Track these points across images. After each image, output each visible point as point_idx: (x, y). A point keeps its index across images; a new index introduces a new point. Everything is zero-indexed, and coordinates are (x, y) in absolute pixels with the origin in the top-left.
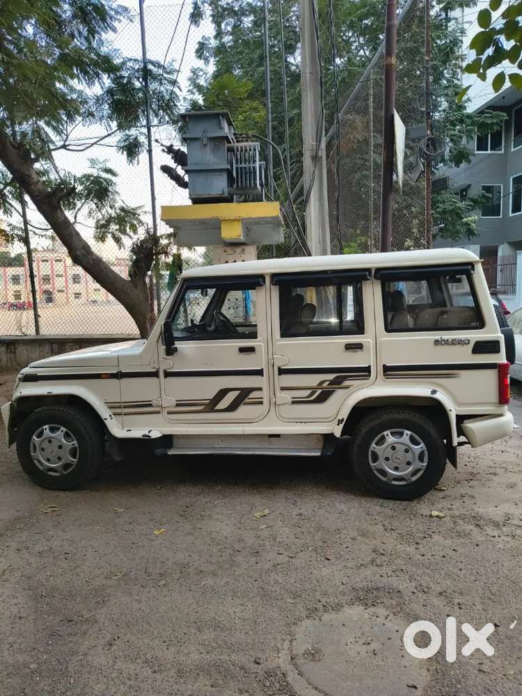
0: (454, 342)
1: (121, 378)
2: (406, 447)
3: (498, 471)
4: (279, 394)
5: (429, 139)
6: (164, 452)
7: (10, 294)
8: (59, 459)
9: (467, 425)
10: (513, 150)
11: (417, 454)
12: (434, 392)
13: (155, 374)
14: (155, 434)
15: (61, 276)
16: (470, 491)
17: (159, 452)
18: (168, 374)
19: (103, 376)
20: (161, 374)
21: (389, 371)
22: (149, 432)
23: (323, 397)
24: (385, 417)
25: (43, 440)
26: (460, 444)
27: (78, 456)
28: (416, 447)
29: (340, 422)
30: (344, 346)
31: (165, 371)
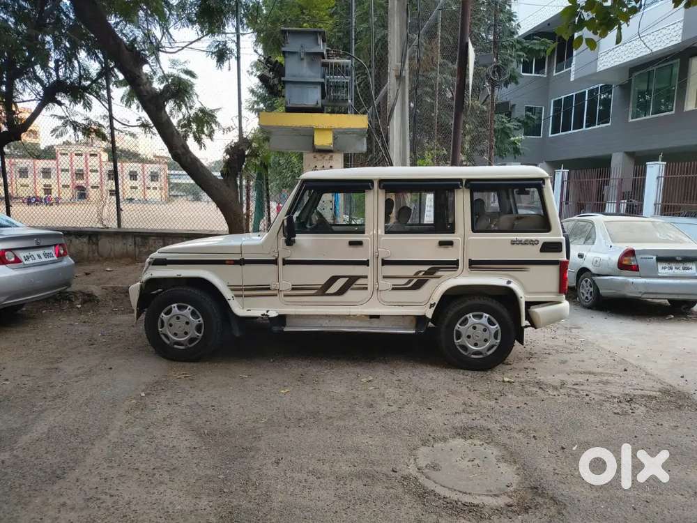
0: (526, 243)
1: (244, 264)
2: (483, 327)
3: (551, 351)
4: (382, 282)
5: (495, 67)
6: (280, 329)
7: (40, 188)
8: (186, 333)
9: (533, 310)
10: (555, 74)
11: (493, 332)
12: (509, 282)
13: (275, 262)
14: (273, 314)
15: (96, 171)
16: (531, 365)
17: (275, 329)
18: (286, 262)
19: (227, 262)
20: (280, 262)
21: (475, 265)
22: (267, 312)
23: (418, 285)
24: (469, 302)
25: (171, 318)
26: (526, 327)
27: (202, 331)
28: (492, 327)
29: (431, 306)
30: (438, 242)
31: (284, 260)
